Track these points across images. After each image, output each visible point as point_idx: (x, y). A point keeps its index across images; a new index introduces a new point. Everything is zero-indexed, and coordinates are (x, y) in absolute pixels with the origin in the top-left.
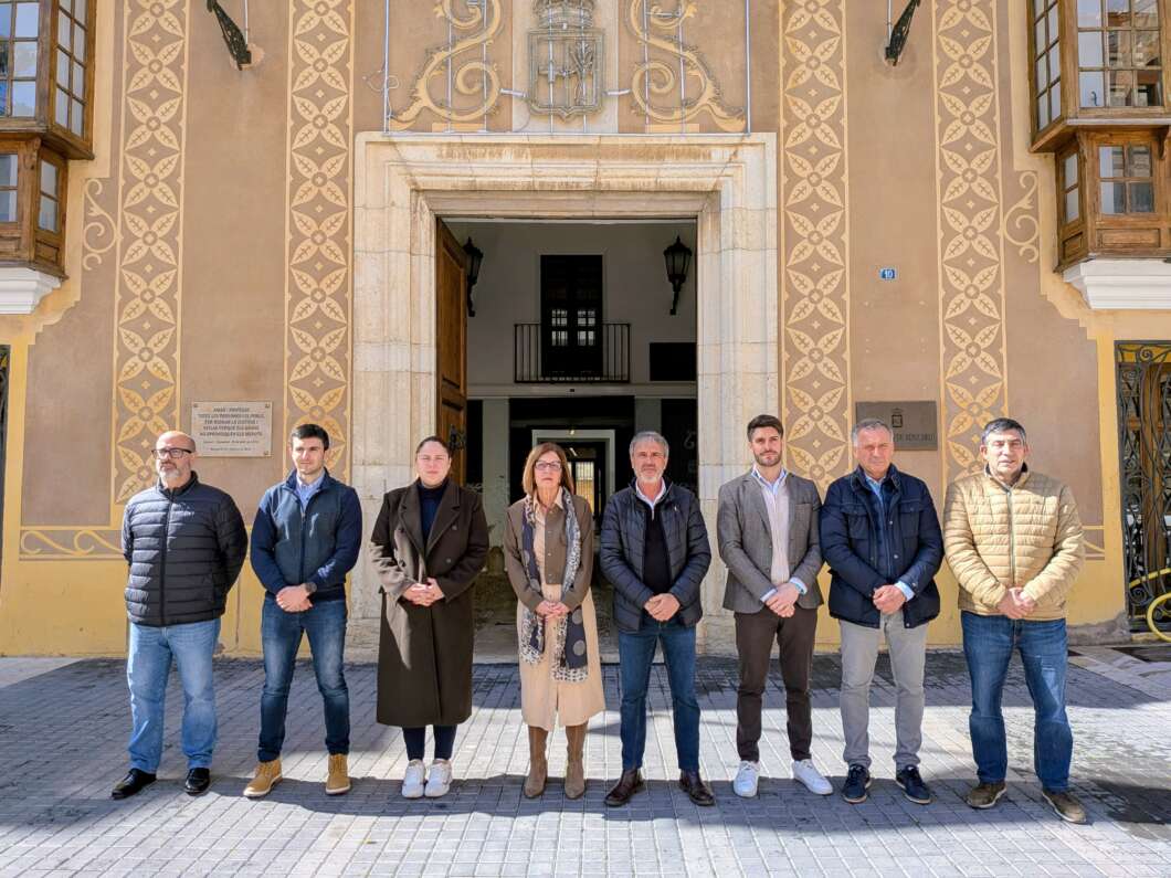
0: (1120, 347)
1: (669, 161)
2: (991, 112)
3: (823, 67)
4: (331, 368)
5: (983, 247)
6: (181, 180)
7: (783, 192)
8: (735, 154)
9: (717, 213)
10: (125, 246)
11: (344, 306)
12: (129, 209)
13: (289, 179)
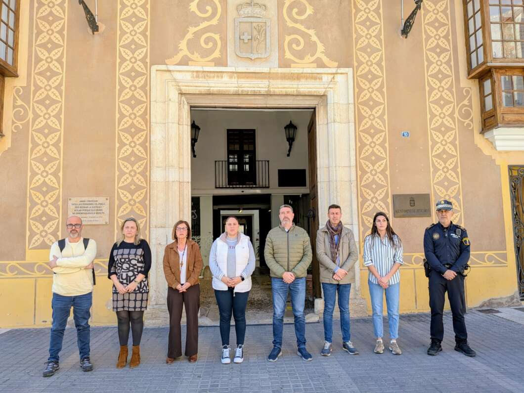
0: (511, 168)
1: (303, 81)
2: (450, 60)
3: (373, 38)
4: (139, 180)
5: (448, 122)
6: (63, 88)
7: (357, 96)
8: (333, 78)
9: (326, 106)
10: (34, 120)
11: (145, 149)
12: (37, 102)
13: (118, 87)
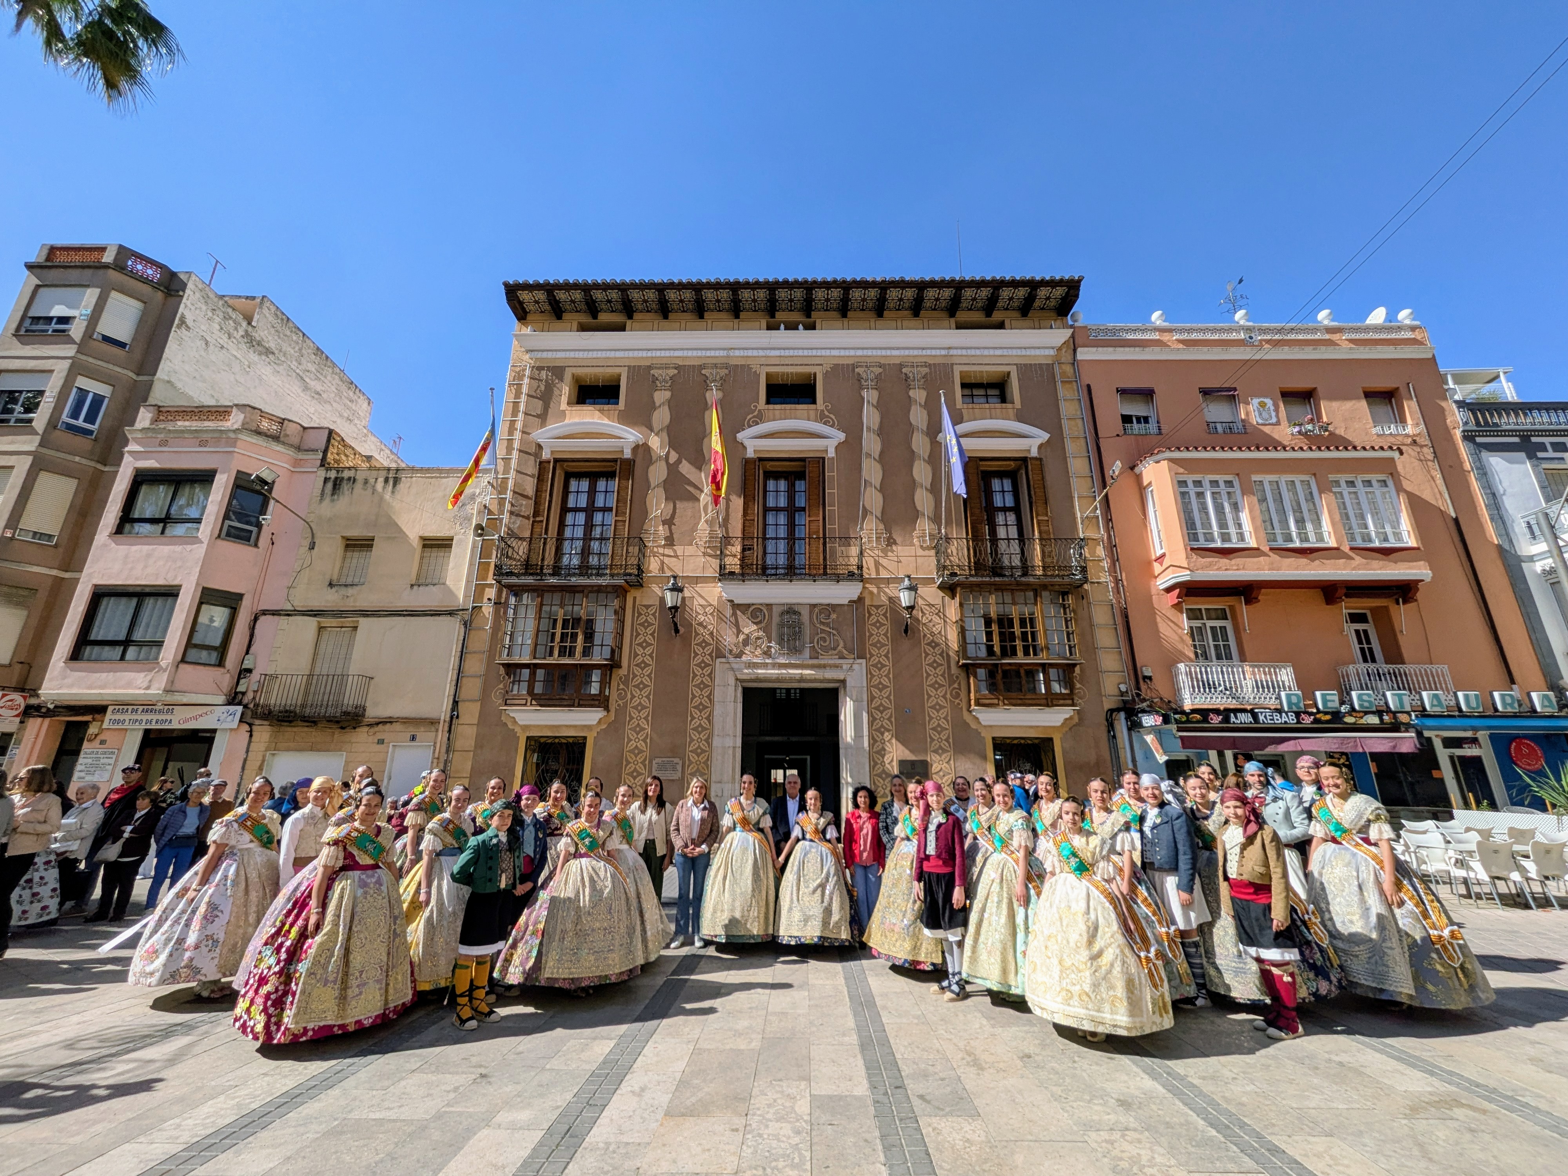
0: (994, 739)
1: (828, 670)
4: (704, 745)
5: (942, 701)
6: (653, 675)
7: (869, 680)
8: (851, 667)
9: (845, 688)
10: (631, 700)
11: (709, 721)
12: (634, 686)
13: (691, 674)
